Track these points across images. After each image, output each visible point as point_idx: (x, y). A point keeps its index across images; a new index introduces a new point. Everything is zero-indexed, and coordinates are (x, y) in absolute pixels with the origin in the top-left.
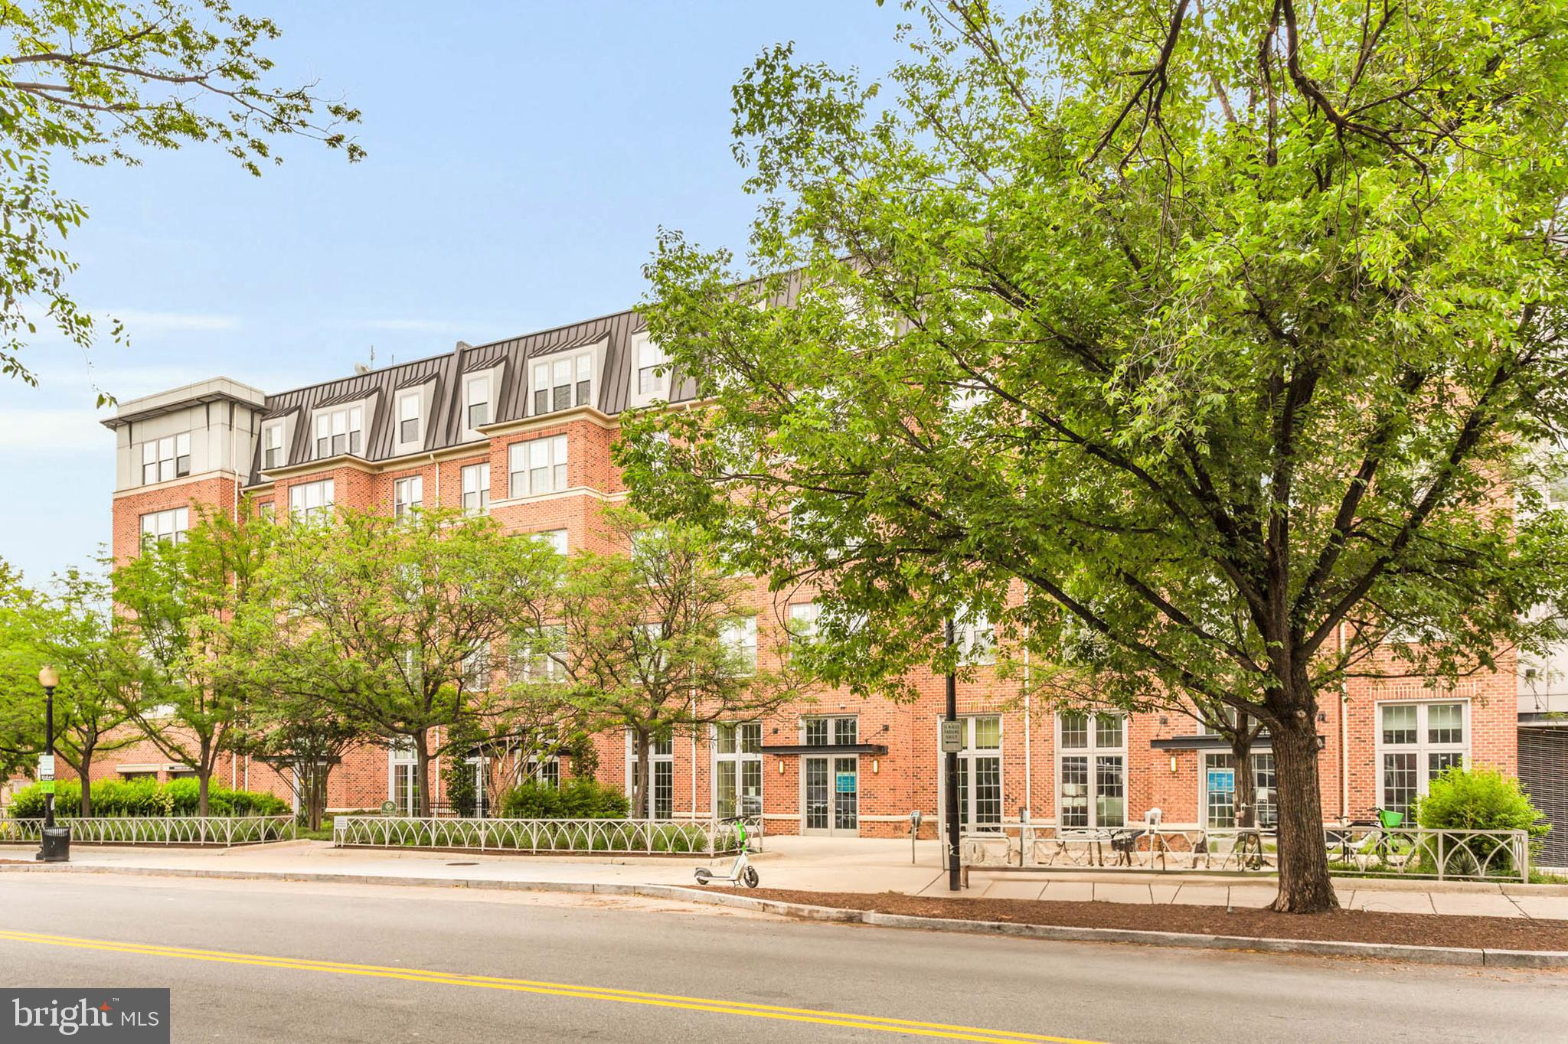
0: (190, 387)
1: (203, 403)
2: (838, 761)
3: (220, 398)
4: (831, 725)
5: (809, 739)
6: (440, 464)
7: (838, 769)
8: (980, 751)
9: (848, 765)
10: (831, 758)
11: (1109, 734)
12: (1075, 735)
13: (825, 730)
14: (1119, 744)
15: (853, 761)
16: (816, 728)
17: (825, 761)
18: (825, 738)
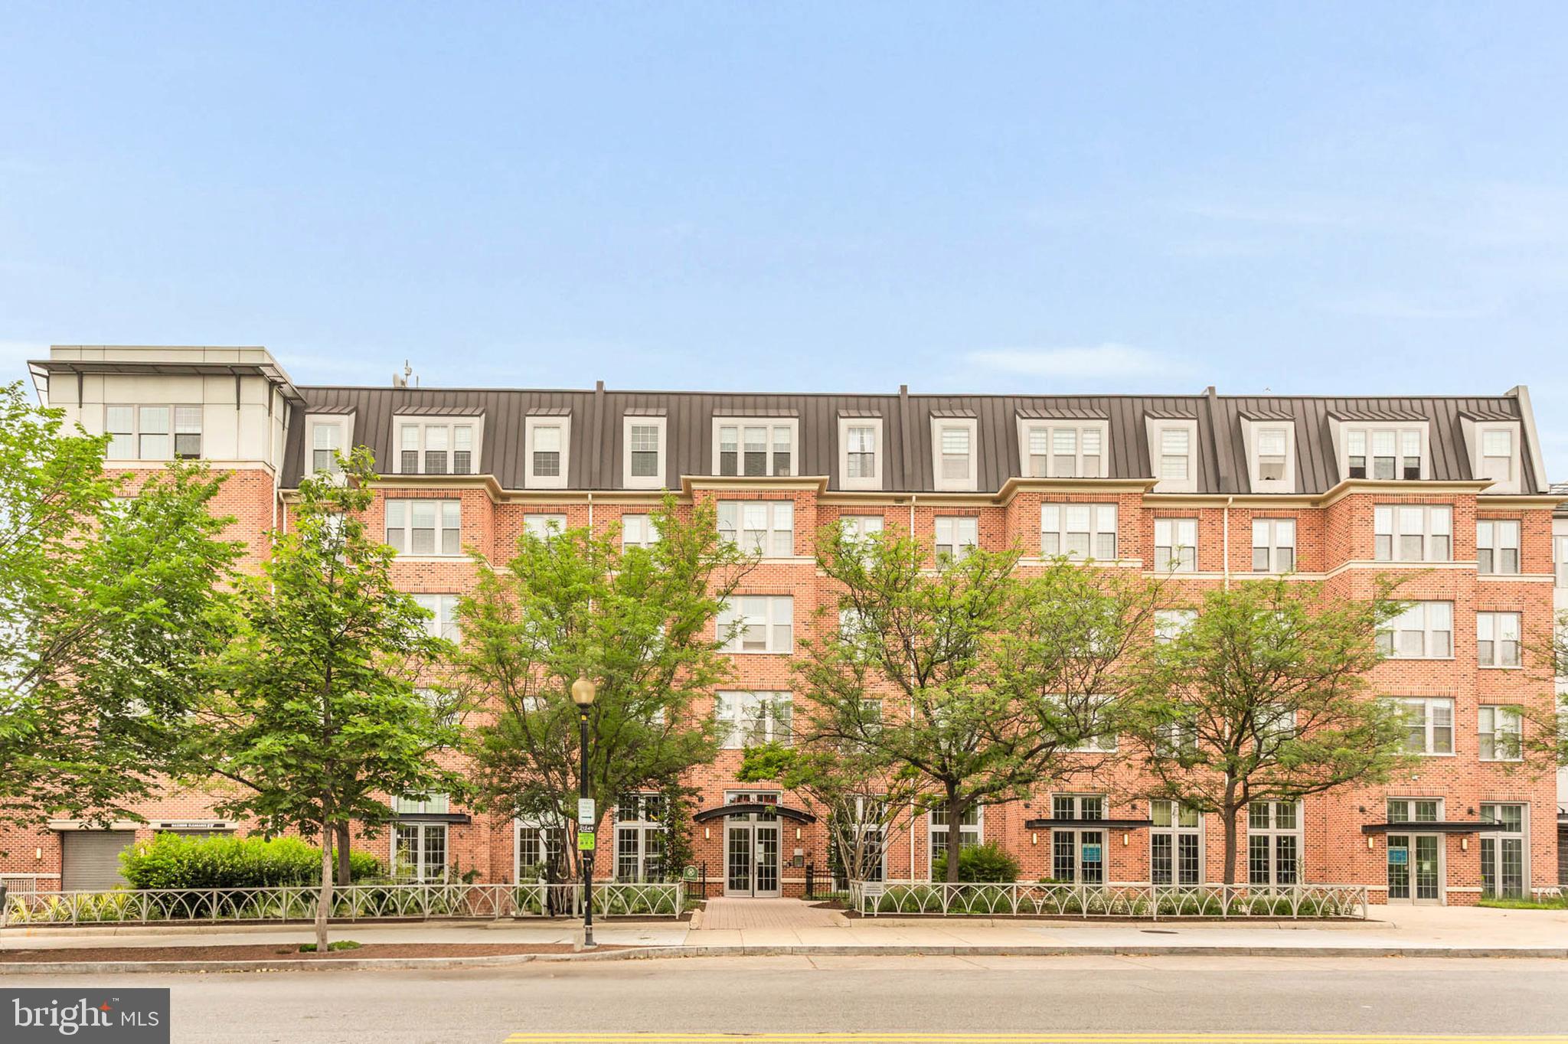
0: (204, 350)
1: (234, 374)
2: (1084, 834)
3: (254, 372)
4: (1078, 803)
5: (1056, 815)
6: (595, 506)
7: (1084, 841)
8: (1182, 829)
9: (1096, 838)
10: (1078, 832)
11: (1286, 816)
12: (1259, 819)
13: (1071, 807)
14: (1293, 826)
15: (1099, 835)
16: (1064, 803)
17: (1071, 835)
18: (1071, 814)
